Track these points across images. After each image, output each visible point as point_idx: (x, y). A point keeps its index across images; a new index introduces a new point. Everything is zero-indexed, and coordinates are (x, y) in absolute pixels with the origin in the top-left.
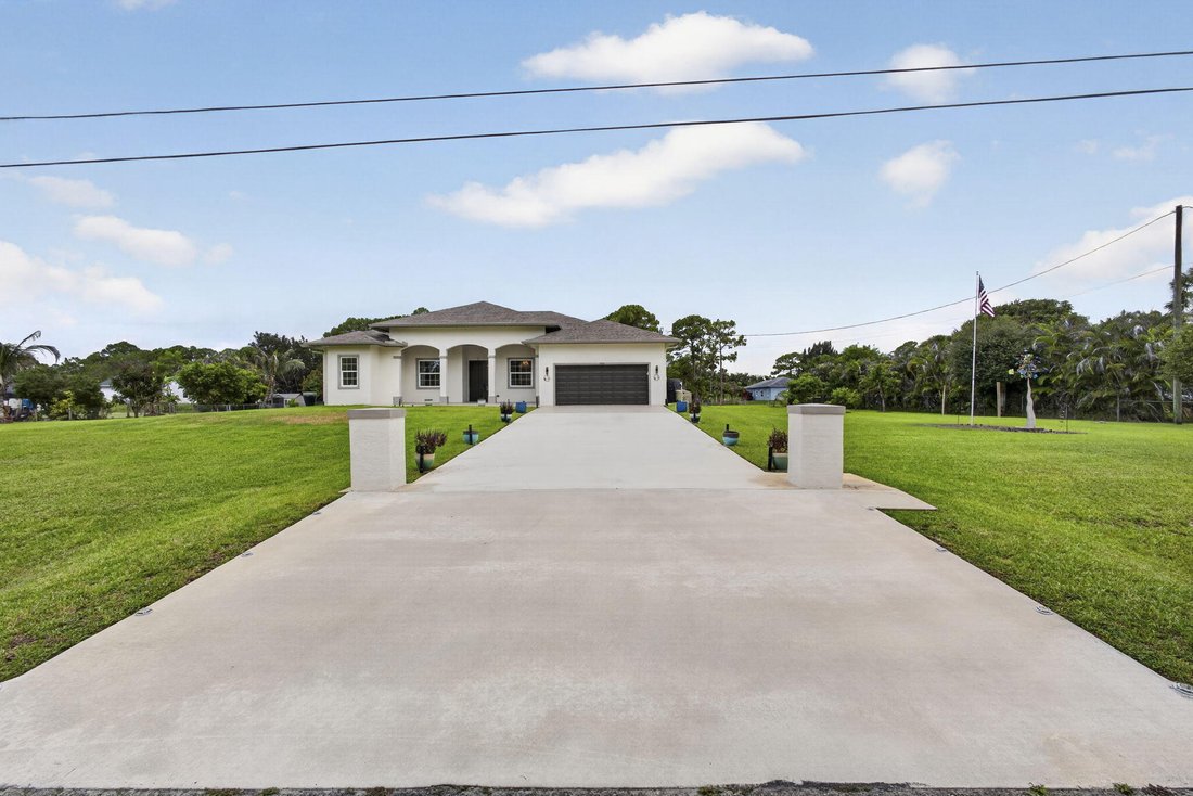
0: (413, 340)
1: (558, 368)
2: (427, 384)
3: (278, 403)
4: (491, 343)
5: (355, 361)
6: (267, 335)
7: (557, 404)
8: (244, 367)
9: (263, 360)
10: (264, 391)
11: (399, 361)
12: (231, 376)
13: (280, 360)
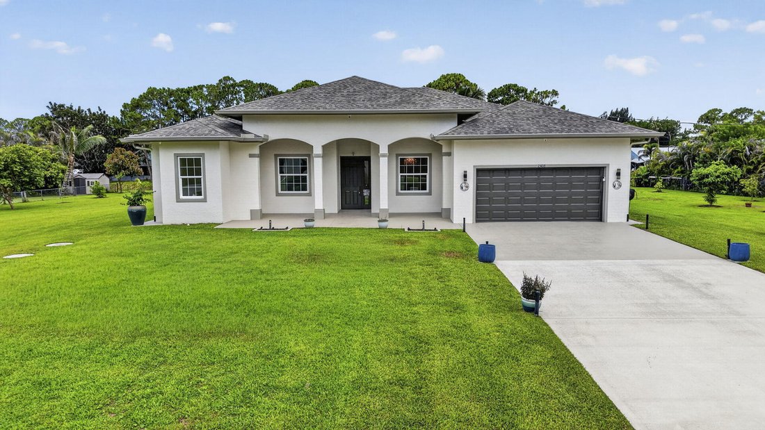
0: (275, 132)
1: (480, 171)
2: (290, 188)
3: (79, 187)
4: (383, 136)
5: (198, 162)
6: (63, 106)
7: (477, 221)
8: (38, 144)
9: (60, 137)
10: (63, 171)
11: (257, 160)
12: (24, 163)
13: (79, 138)
